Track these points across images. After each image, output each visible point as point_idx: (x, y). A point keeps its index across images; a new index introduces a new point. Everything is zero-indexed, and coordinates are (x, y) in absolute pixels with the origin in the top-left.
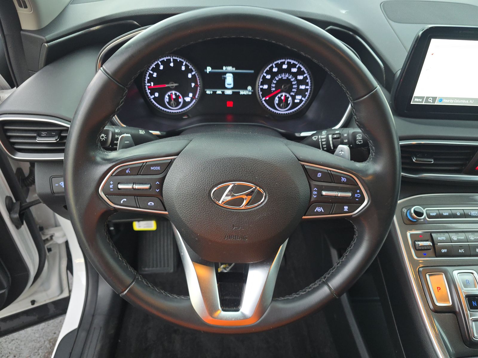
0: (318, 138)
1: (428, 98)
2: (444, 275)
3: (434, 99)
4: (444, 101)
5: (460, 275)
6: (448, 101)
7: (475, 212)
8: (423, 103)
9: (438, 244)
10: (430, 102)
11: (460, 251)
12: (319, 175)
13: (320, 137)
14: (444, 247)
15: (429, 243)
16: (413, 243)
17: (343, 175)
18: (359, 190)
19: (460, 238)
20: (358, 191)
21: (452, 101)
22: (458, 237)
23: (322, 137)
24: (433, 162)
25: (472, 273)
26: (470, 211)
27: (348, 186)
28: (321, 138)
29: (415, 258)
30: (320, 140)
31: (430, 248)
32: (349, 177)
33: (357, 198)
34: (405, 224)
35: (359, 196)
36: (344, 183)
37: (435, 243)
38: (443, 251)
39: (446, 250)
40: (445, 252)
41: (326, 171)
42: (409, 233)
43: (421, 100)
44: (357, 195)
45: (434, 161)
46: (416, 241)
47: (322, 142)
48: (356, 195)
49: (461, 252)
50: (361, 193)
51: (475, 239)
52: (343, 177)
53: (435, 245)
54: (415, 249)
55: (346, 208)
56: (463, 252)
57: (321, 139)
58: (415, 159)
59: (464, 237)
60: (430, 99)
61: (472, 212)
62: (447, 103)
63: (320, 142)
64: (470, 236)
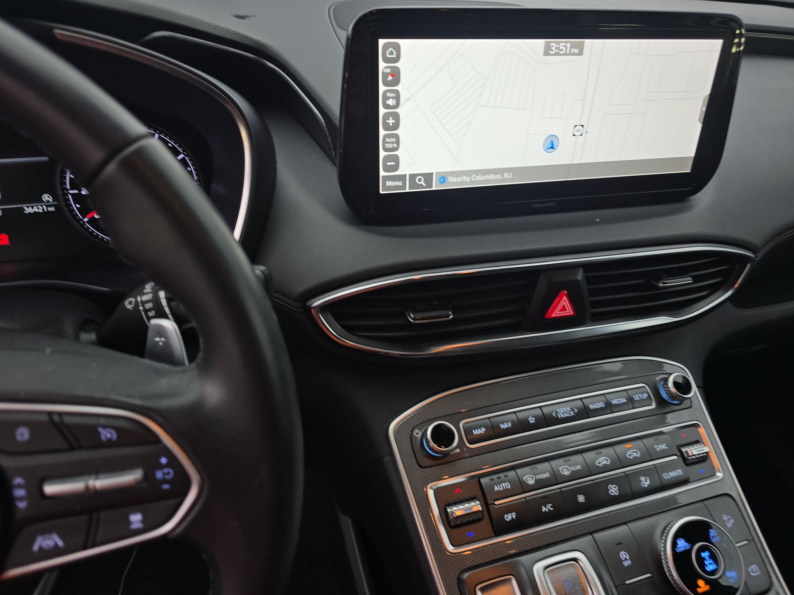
0: (137, 302)
1: (413, 177)
2: (514, 582)
3: (428, 177)
4: (451, 179)
5: (548, 572)
6: (460, 179)
7: (565, 409)
8: (407, 190)
9: (496, 503)
10: (421, 186)
11: (544, 509)
12: (23, 434)
13: (139, 299)
14: (508, 509)
15: (476, 506)
16: (443, 511)
17: (103, 421)
18: (166, 457)
19: (540, 477)
20: (164, 460)
21: (466, 179)
22: (537, 478)
23: (145, 298)
24: (451, 317)
25: (575, 560)
26: (554, 407)
27: (128, 451)
28: (142, 301)
29: (450, 548)
30: (141, 308)
31: (481, 516)
32: (122, 423)
33: (164, 481)
34: (421, 467)
35: (168, 474)
36: (110, 444)
37: (489, 503)
38: (509, 517)
39: (514, 515)
40: (512, 518)
41: (45, 418)
42: (431, 488)
43: (400, 183)
44: (164, 474)
45: (453, 314)
46: (450, 505)
47: (146, 311)
48: (159, 475)
49: (547, 510)
50: (174, 462)
51: (573, 472)
52: (104, 427)
53: (490, 506)
54: (446, 524)
55: (136, 519)
56: (552, 509)
57: (143, 303)
58: (412, 316)
59: (548, 473)
60: (420, 180)
61: (558, 410)
62: (457, 183)
63: (143, 313)
64: (560, 468)
